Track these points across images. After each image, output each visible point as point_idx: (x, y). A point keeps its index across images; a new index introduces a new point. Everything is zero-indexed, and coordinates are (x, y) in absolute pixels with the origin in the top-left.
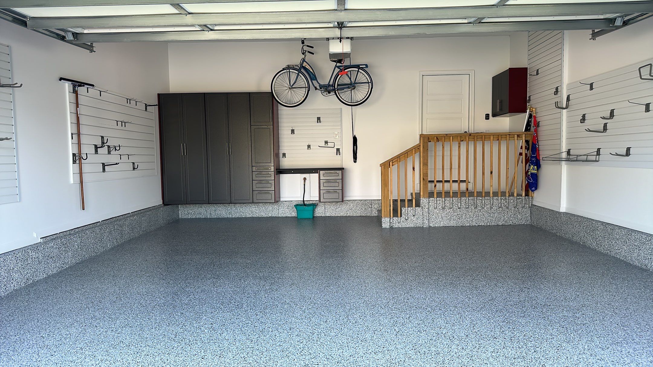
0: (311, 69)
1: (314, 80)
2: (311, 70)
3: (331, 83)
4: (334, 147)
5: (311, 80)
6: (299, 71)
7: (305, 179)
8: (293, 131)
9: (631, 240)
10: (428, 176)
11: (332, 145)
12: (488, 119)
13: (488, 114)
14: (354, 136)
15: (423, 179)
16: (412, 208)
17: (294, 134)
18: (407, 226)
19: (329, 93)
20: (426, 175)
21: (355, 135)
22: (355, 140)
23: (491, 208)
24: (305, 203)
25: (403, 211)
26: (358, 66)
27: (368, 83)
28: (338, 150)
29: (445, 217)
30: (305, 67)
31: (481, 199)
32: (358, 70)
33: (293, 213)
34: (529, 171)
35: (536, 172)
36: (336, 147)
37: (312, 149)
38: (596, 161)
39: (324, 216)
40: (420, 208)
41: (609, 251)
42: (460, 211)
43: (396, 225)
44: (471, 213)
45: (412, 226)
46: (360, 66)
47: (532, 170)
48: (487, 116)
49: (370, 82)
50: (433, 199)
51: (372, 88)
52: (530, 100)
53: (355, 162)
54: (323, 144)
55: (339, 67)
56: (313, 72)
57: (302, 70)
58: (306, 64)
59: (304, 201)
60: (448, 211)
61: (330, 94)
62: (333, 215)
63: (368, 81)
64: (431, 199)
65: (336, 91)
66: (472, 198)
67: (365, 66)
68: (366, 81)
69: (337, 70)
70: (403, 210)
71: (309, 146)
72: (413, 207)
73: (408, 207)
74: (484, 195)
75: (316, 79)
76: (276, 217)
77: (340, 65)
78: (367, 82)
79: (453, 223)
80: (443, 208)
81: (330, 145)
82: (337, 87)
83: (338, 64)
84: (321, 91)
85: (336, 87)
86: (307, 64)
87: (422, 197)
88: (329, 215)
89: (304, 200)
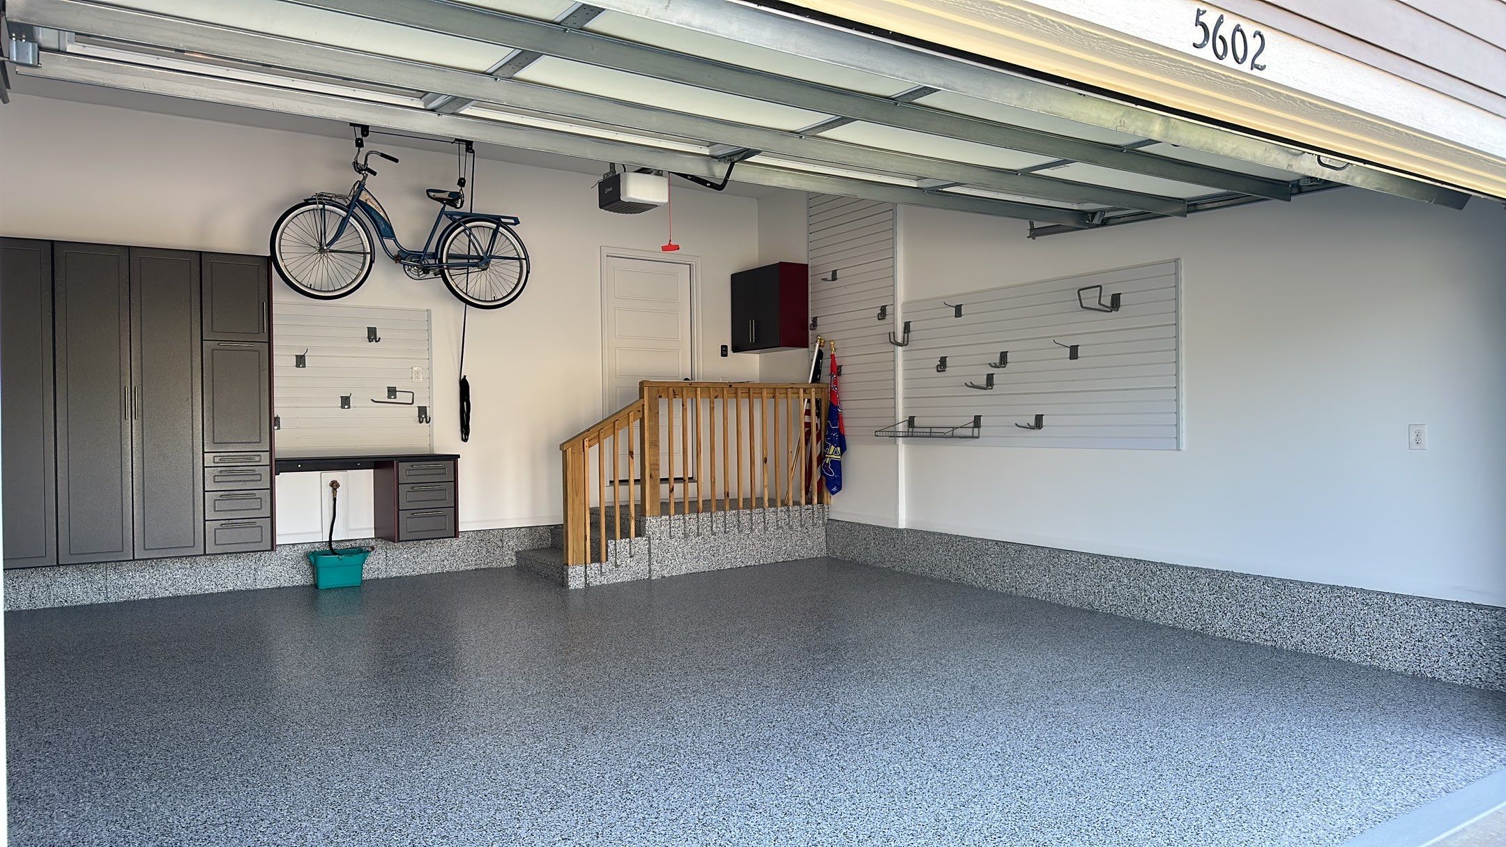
0: (381, 210)
1: (388, 237)
2: (382, 214)
3: (432, 249)
4: (412, 403)
5: (381, 235)
6: (349, 209)
7: (334, 485)
8: (301, 361)
9: (1059, 566)
10: (659, 469)
11: (407, 398)
12: (726, 355)
13: (726, 347)
14: (462, 377)
15: (651, 476)
16: (628, 540)
17: (304, 366)
18: (619, 581)
19: (426, 271)
20: (656, 467)
21: (465, 376)
22: (464, 386)
23: (766, 529)
24: (333, 547)
25: (611, 547)
26: (497, 220)
27: (519, 259)
28: (422, 411)
29: (689, 554)
30: (366, 204)
31: (748, 512)
32: (497, 228)
33: (299, 577)
34: (827, 456)
35: (839, 457)
36: (417, 404)
37: (355, 407)
38: (973, 437)
39: (383, 579)
40: (644, 539)
41: (1013, 589)
42: (715, 540)
43: (595, 582)
44: (733, 543)
45: (628, 578)
46: (503, 220)
47: (832, 454)
48: (724, 349)
49: (524, 259)
50: (667, 517)
51: (528, 272)
52: (815, 324)
53: (465, 440)
54: (384, 396)
55: (450, 215)
56: (386, 219)
57: (357, 210)
58: (368, 196)
59: (330, 541)
60: (694, 541)
61: (428, 276)
62: (408, 572)
63: (518, 255)
64: (663, 517)
65: (446, 271)
66: (734, 512)
67: (513, 221)
68: (514, 254)
69: (445, 222)
70: (610, 545)
71: (345, 401)
72: (630, 538)
73: (621, 538)
74: (754, 505)
75: (392, 235)
76: (248, 591)
77: (453, 209)
78: (517, 257)
79: (703, 566)
80: (686, 536)
81: (400, 397)
82: (447, 261)
83: (449, 208)
84: (404, 265)
85: (444, 261)
86: (371, 198)
87: (648, 514)
88: (398, 575)
89: (334, 538)
